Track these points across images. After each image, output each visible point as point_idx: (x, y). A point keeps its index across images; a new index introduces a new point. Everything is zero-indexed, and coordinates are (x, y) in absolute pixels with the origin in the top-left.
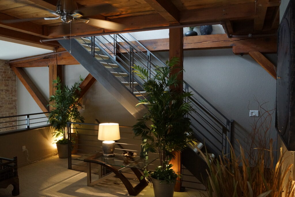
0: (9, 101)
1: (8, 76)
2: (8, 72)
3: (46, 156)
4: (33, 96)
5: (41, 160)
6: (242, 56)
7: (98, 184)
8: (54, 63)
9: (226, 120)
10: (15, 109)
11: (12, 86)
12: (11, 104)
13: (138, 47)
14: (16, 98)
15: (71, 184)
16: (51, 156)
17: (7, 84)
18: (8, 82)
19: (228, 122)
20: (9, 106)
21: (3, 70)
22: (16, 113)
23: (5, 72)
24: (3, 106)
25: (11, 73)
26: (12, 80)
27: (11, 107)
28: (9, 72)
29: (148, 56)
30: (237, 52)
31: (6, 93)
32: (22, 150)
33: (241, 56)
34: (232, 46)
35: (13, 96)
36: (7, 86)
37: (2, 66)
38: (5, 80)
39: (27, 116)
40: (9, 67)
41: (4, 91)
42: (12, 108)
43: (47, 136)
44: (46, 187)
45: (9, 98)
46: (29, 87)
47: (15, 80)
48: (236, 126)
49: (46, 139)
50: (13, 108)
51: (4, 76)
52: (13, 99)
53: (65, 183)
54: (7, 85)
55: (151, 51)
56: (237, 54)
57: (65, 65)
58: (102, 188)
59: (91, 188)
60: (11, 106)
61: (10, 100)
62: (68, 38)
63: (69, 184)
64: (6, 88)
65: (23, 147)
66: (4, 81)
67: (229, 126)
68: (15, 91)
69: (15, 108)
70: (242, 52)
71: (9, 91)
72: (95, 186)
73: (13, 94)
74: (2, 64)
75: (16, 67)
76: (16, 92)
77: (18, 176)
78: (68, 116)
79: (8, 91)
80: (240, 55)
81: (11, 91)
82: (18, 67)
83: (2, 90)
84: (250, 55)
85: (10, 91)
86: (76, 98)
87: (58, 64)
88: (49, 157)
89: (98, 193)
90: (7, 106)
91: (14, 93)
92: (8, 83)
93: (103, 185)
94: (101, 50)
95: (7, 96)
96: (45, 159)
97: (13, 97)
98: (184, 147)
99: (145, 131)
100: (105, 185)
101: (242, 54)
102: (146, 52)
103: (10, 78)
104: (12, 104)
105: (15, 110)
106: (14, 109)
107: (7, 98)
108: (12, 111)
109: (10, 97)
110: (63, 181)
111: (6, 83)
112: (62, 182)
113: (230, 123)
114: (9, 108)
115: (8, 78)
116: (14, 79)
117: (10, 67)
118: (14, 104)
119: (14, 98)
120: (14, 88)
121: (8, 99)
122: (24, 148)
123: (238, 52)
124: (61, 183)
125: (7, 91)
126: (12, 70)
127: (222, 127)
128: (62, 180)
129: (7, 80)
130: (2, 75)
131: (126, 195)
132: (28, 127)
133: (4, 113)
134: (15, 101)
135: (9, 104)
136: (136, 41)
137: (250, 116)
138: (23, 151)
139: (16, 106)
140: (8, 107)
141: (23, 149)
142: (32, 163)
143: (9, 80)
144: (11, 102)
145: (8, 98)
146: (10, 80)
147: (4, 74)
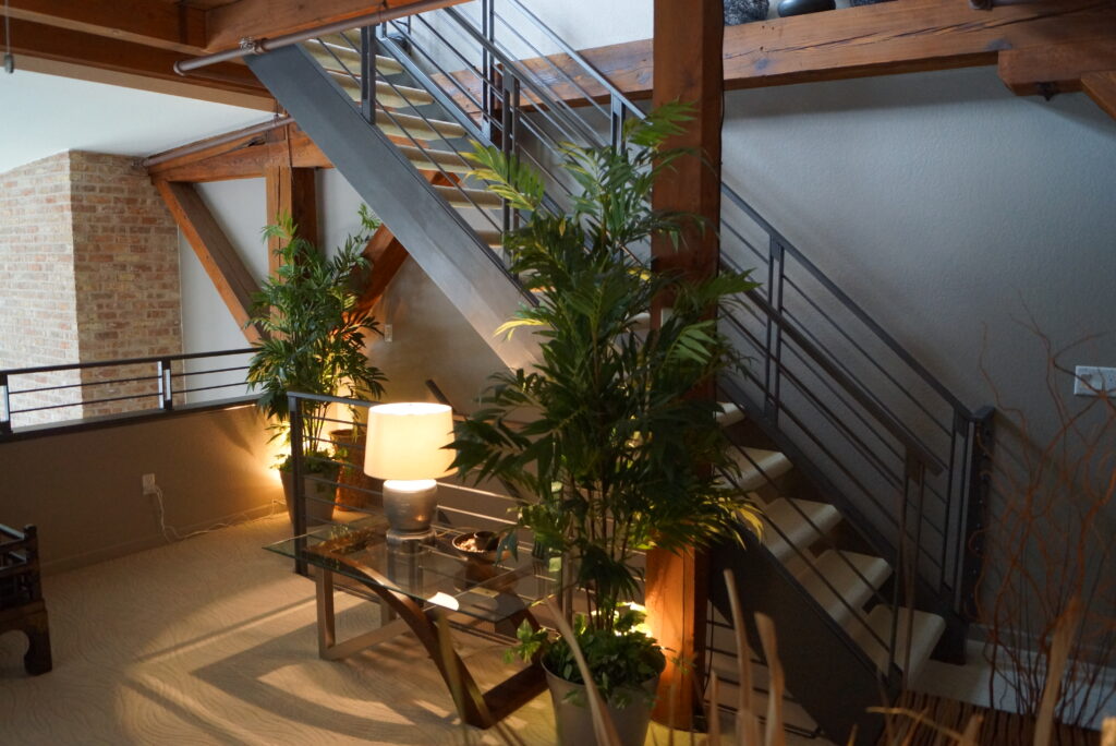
0: (151, 305)
1: (145, 215)
2: (144, 202)
3: (243, 514)
4: (219, 288)
5: (221, 526)
6: (1048, 99)
7: (367, 653)
8: (280, 161)
9: (952, 409)
10: (175, 334)
11: (161, 250)
12: (156, 315)
13: (579, 78)
14: (175, 296)
15: (266, 640)
16: (266, 512)
17: (143, 243)
18: (144, 235)
19: (962, 416)
20: (150, 323)
21: (126, 195)
22: (180, 348)
23: (131, 201)
24: (128, 323)
25: (154, 203)
26: (160, 230)
27: (158, 327)
28: (149, 202)
29: (615, 115)
30: (1022, 79)
31: (138, 275)
32: (142, 489)
33: (1042, 98)
34: (993, 49)
35: (164, 286)
36: (143, 250)
37: (121, 179)
38: (132, 230)
39: (160, 363)
40: (146, 183)
41: (130, 269)
42: (163, 332)
43: (248, 439)
44: (167, 645)
45: (150, 296)
46: (209, 254)
47: (172, 231)
48: (1003, 436)
49: (242, 451)
50: (167, 332)
51: (127, 214)
52: (166, 298)
53: (244, 634)
54: (137, 249)
55: (632, 96)
56: (1022, 90)
57: (321, 168)
58: (371, 674)
59: (326, 668)
60: (159, 323)
61: (155, 301)
62: (260, 50)
63: (256, 643)
64: (136, 258)
65: (144, 477)
66: (128, 234)
67: (966, 437)
68: (175, 269)
69: (174, 329)
70: (1046, 79)
71: (149, 269)
72: (349, 661)
73: (167, 279)
74: (120, 172)
75: (170, 180)
76: (177, 274)
77: (43, 601)
78: (321, 366)
79: (144, 271)
80: (1040, 93)
81: (158, 270)
82: (174, 179)
83: (123, 267)
84: (1088, 92)
85: (154, 269)
86: (345, 297)
87: (296, 164)
88: (254, 516)
89: (341, 695)
90: (143, 324)
91: (170, 274)
92: (146, 240)
93: (381, 659)
94: (434, 100)
95: (140, 288)
96: (240, 526)
97: (166, 291)
98: (709, 534)
99: (499, 454)
100: (391, 662)
101: (1046, 91)
102: (605, 100)
103: (151, 221)
104: (164, 316)
105: (176, 337)
106: (171, 332)
107: (141, 296)
108: (163, 341)
109: (155, 292)
110: (243, 624)
111: (139, 241)
112: (235, 631)
113: (972, 425)
114: (151, 333)
115: (143, 222)
116: (167, 224)
117: (153, 184)
118: (170, 317)
119: (169, 295)
120: (168, 258)
121: (145, 299)
122: (149, 482)
123: (1025, 81)
124: (229, 634)
125: (143, 268)
126: (158, 194)
127: (902, 450)
128: (243, 619)
129: (141, 230)
130: (122, 212)
131: (450, 719)
132: (168, 404)
133: (133, 348)
134: (174, 305)
135: (149, 316)
136: (567, 54)
137: (1075, 392)
138: (145, 493)
139: (178, 325)
140: (145, 327)
141: (145, 484)
142: (182, 540)
143: (147, 231)
144: (157, 309)
145: (146, 293)
146: (153, 230)
147: (129, 208)
